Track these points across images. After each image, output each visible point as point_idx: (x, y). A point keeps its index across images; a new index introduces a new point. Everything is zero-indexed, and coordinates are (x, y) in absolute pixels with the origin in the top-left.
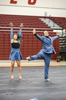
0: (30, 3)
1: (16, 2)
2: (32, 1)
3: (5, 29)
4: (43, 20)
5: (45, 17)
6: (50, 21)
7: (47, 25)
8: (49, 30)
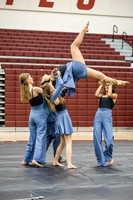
0: (81, 5)
1: (51, 5)
2: (86, 1)
3: (28, 61)
4: (108, 41)
5: (113, 37)
6: (125, 44)
7: (118, 53)
8: (122, 64)
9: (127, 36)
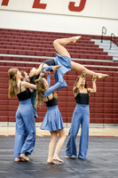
1: (44, 6)
3: (21, 59)
4: (97, 42)
5: (102, 38)
6: (113, 44)
7: (107, 53)
8: (110, 64)
9: (115, 38)
